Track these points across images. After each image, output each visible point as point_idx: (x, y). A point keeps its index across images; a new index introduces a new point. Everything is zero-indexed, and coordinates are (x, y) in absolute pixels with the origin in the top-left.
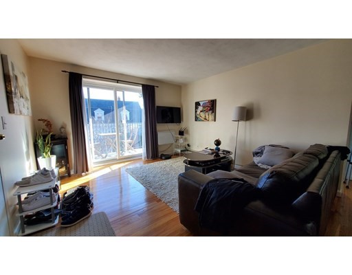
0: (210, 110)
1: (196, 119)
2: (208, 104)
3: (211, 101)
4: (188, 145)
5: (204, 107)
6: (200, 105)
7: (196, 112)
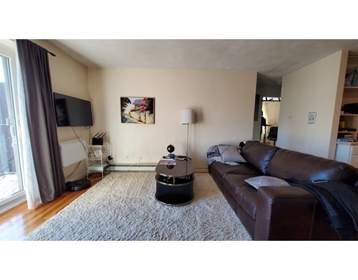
0: (147, 110)
1: (124, 120)
2: (144, 103)
3: (149, 99)
4: (110, 158)
5: (136, 105)
6: (129, 101)
7: (123, 111)
